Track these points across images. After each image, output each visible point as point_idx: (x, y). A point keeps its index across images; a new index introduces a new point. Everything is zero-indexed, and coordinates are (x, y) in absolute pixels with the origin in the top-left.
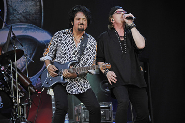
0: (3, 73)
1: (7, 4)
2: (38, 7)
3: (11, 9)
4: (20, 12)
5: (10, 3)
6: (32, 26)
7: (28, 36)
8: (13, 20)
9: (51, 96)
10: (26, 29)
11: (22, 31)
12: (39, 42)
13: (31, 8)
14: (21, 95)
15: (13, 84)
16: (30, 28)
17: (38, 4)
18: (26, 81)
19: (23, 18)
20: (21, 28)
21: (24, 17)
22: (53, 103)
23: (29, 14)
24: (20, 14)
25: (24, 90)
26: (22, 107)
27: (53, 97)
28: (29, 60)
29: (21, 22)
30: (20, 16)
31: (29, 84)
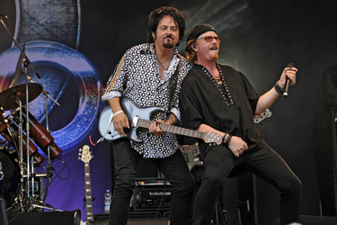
0: (6, 121)
1: (21, 9)
2: (72, 16)
3: (26, 16)
4: (41, 23)
5: (25, 7)
6: (60, 46)
7: (52, 63)
8: (29, 35)
9: (83, 163)
10: (50, 51)
11: (43, 54)
12: (70, 72)
13: (59, 16)
14: (34, 160)
15: (21, 141)
16: (58, 50)
17: (72, 10)
18: (44, 137)
19: (46, 33)
20: (42, 48)
21: (47, 30)
22: (87, 174)
23: (57, 27)
24: (42, 25)
25: (40, 151)
26: (37, 179)
27: (86, 165)
28: (53, 102)
29: (43, 38)
30: (41, 28)
31: (49, 141)
